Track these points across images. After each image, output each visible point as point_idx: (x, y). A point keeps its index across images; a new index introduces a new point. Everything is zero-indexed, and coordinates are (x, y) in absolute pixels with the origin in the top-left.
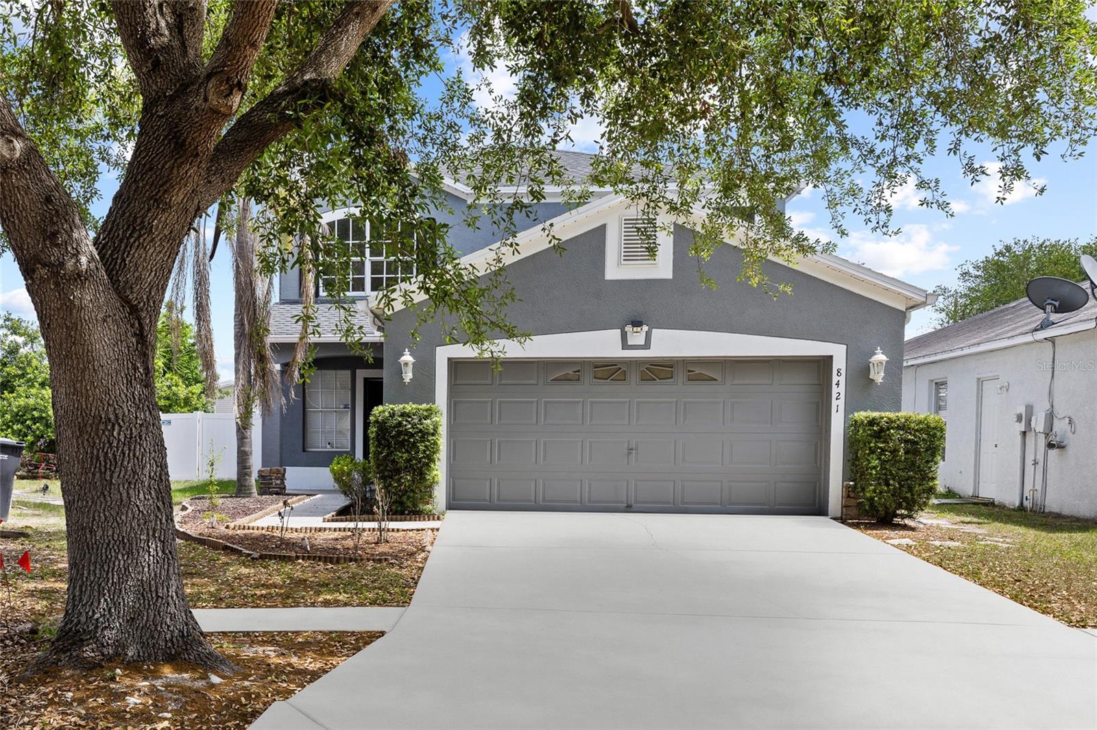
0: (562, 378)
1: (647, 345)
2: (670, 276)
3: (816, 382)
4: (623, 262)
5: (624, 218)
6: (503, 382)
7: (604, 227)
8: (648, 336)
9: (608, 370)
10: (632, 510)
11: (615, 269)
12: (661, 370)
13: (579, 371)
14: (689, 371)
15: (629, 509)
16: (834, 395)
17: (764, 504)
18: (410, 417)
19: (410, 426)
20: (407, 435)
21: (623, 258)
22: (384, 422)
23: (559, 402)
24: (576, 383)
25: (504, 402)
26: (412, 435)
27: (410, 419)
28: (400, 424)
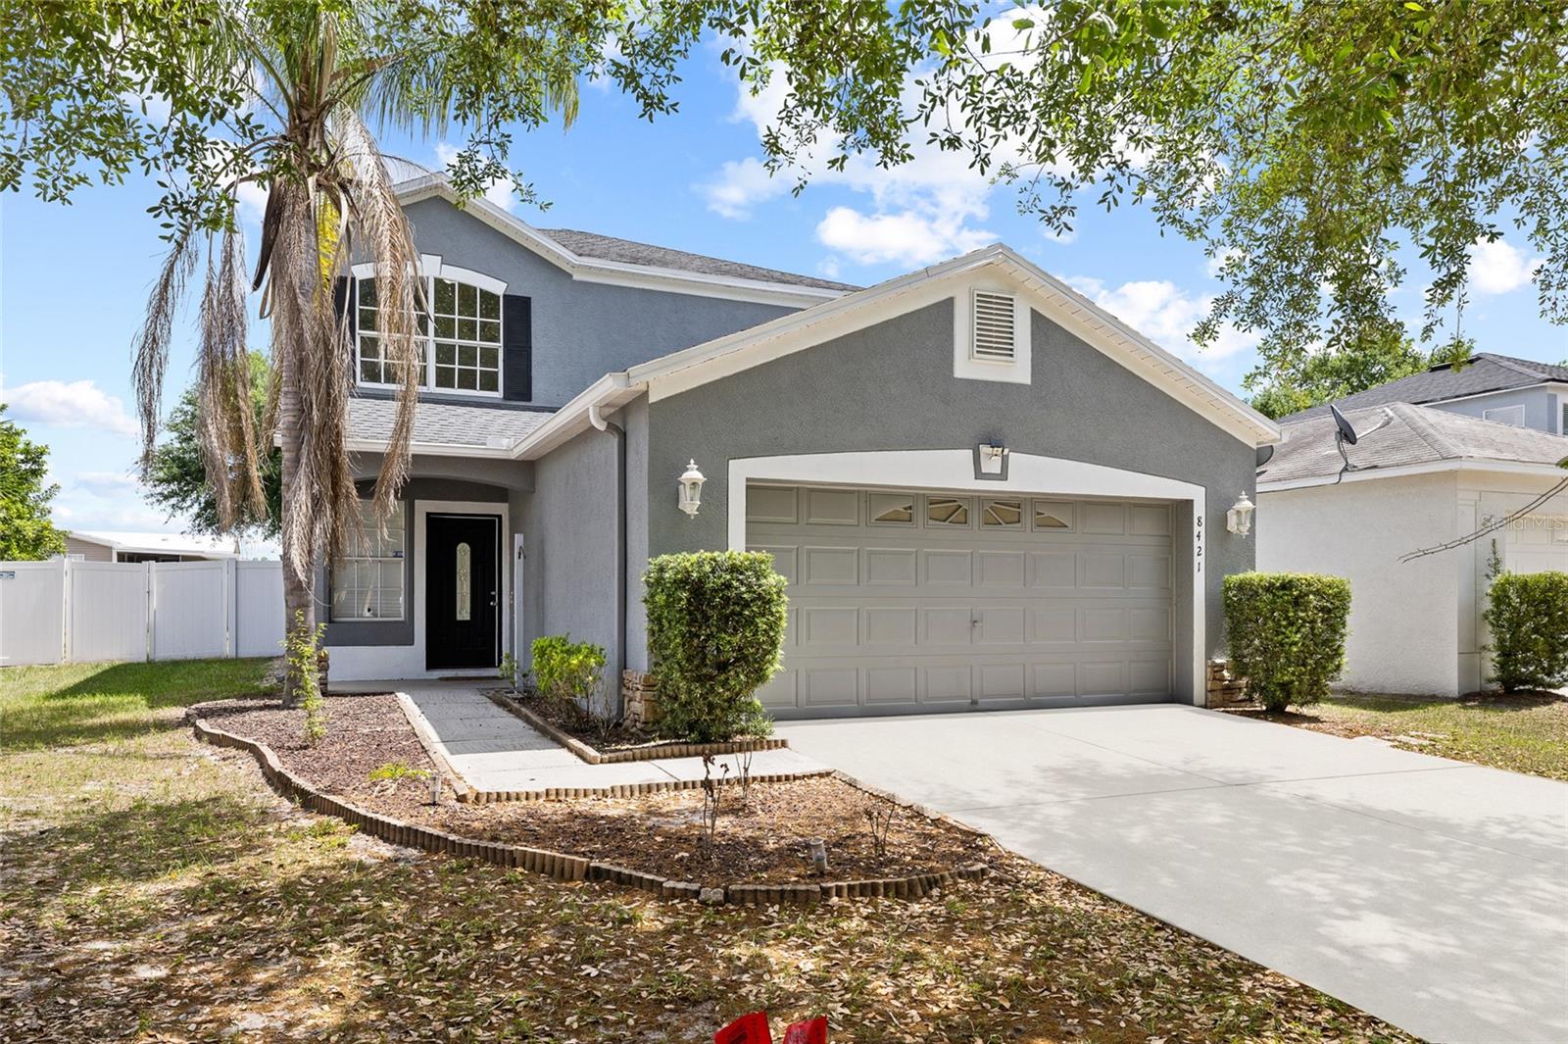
0: (893, 517)
1: (1003, 476)
2: (1028, 381)
3: (1165, 533)
4: (977, 355)
5: (976, 292)
6: (812, 520)
7: (951, 300)
8: (1005, 461)
9: (948, 508)
10: (978, 707)
11: (967, 365)
12: (1009, 510)
13: (910, 508)
14: (1039, 514)
15: (974, 707)
16: (1196, 550)
17: (1117, 692)
18: (741, 573)
19: (743, 589)
20: (738, 604)
21: (976, 349)
22: (701, 582)
23: (884, 553)
24: (907, 524)
25: (814, 551)
26: (747, 605)
27: (741, 577)
28: (728, 586)
